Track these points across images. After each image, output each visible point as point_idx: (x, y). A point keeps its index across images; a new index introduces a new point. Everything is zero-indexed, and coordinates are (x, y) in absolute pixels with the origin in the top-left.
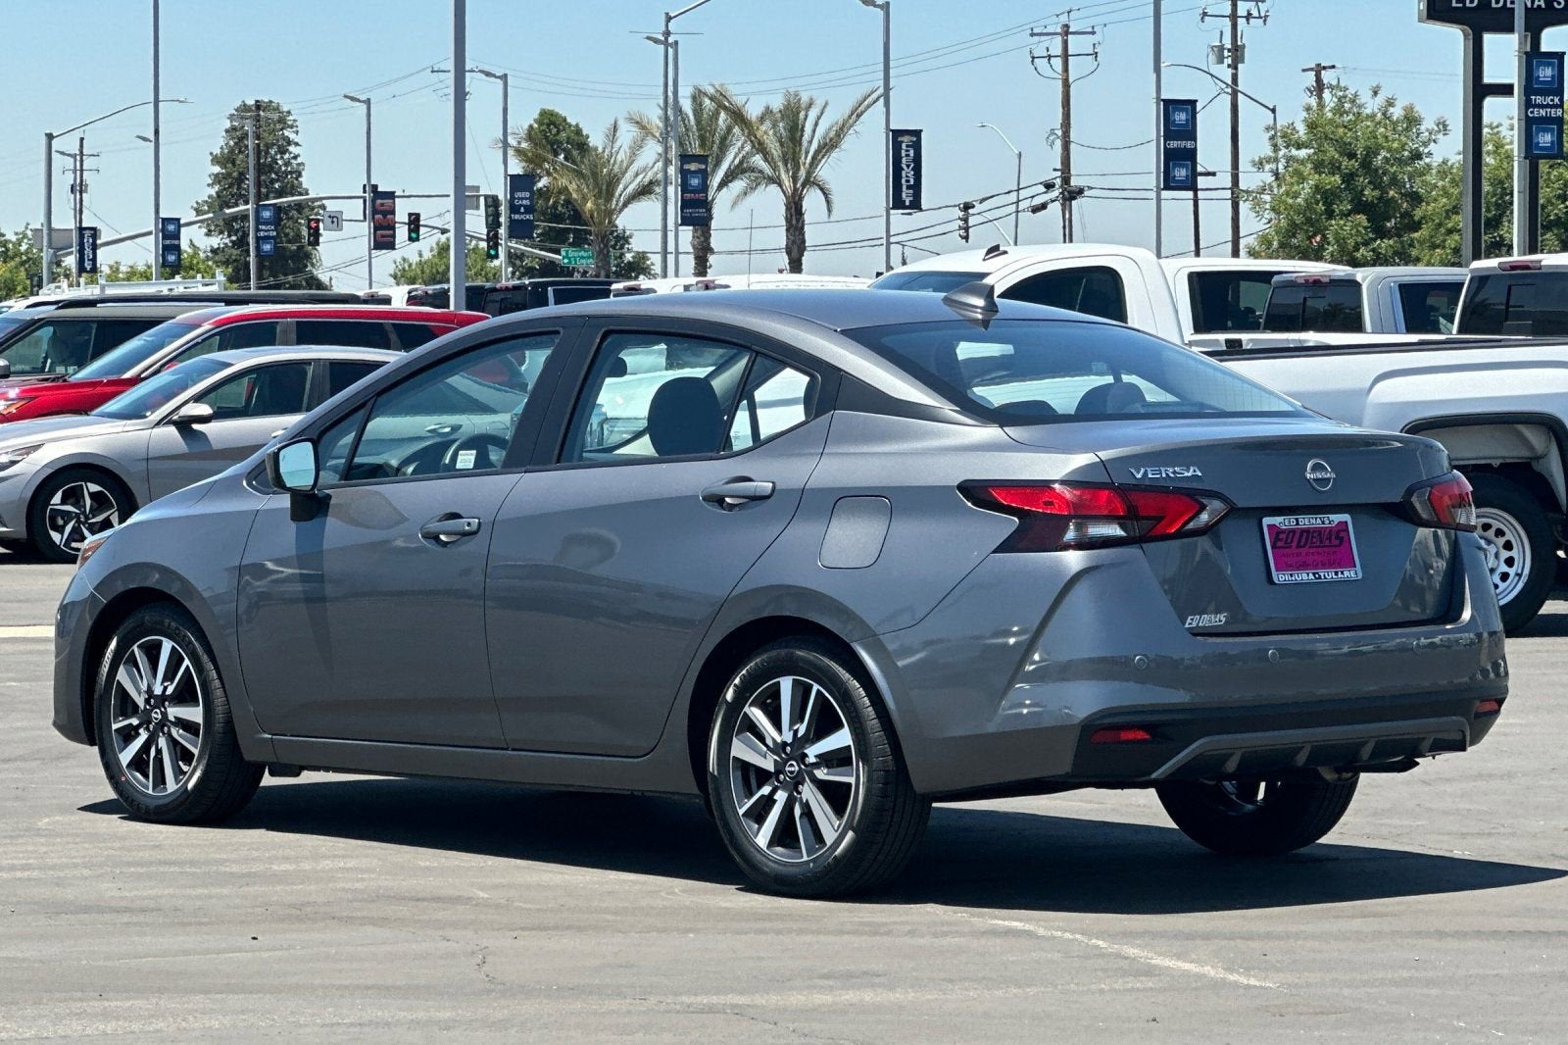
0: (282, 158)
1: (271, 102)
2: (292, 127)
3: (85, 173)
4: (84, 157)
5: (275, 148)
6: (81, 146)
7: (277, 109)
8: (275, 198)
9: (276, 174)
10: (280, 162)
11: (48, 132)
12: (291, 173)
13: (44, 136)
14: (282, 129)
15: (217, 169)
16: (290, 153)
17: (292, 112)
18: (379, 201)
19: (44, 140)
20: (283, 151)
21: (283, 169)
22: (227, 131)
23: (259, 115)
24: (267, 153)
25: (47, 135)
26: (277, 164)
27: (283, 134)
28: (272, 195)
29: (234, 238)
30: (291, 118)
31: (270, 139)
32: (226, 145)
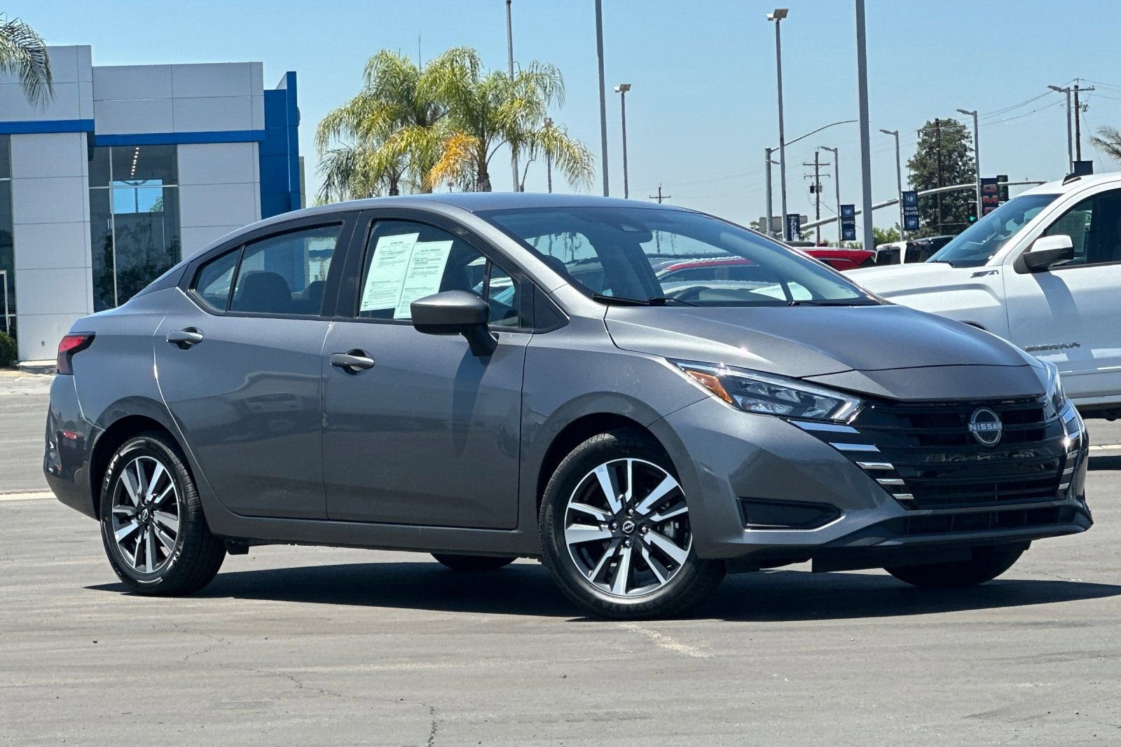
0: (961, 160)
1: (950, 119)
2: (967, 138)
3: (820, 178)
4: (819, 166)
5: (956, 154)
6: (817, 159)
7: (955, 124)
8: (932, 188)
9: (957, 172)
10: (960, 163)
11: (767, 148)
12: (968, 170)
13: (765, 151)
14: (959, 140)
15: (913, 173)
16: (967, 156)
17: (967, 126)
18: (985, 186)
19: (765, 153)
20: (962, 156)
21: (962, 168)
22: (919, 144)
23: (939, 130)
24: (950, 157)
25: (766, 149)
26: (958, 164)
27: (961, 143)
28: (930, 186)
29: (928, 220)
30: (966, 131)
31: (951, 147)
32: (918, 154)
